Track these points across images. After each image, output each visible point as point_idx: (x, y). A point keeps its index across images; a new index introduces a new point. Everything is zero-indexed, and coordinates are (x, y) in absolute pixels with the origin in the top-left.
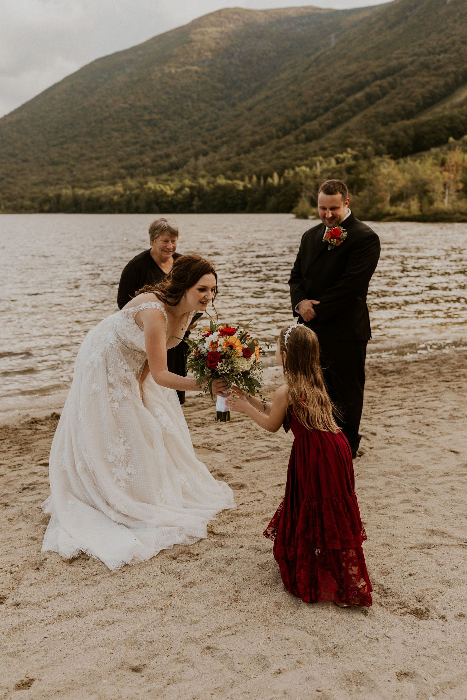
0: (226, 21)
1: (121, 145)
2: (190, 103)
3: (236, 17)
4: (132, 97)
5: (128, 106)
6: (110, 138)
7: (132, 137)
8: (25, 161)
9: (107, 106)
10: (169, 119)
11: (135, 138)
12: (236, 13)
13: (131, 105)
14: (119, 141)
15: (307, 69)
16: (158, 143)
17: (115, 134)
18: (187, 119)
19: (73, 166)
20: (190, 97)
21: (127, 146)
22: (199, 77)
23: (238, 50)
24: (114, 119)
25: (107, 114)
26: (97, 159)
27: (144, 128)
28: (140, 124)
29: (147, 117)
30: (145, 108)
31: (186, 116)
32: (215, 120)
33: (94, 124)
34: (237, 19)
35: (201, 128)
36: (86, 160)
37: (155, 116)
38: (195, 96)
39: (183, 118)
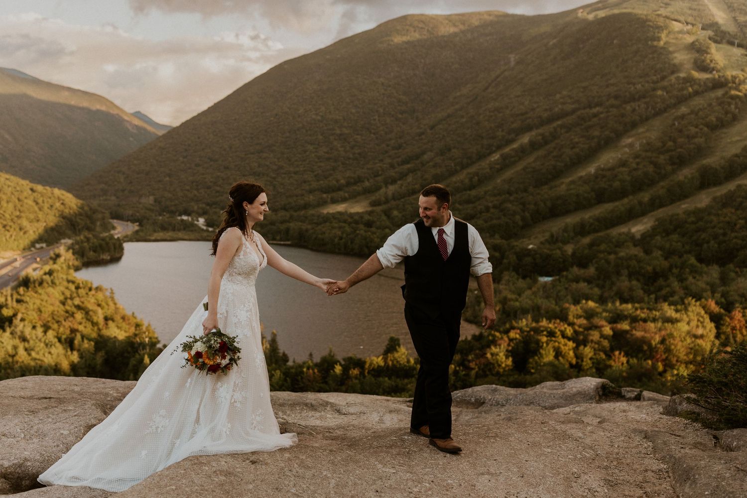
0: (412, 29)
1: (316, 160)
2: (376, 117)
3: (421, 25)
4: (323, 109)
5: (319, 118)
6: (305, 151)
7: (325, 152)
8: (227, 168)
9: (299, 116)
10: (358, 135)
11: (327, 153)
12: (422, 22)
13: (322, 116)
14: (313, 155)
15: (487, 88)
16: (349, 158)
17: (310, 147)
18: (374, 134)
19: (274, 178)
20: (377, 111)
21: (321, 162)
22: (386, 90)
23: (423, 61)
24: (307, 131)
25: (301, 125)
26: (295, 173)
27: (335, 143)
28: (332, 138)
29: (338, 132)
30: (336, 121)
31: (373, 131)
32: (400, 138)
33: (288, 134)
34: (422, 28)
35: (388, 146)
36: (285, 174)
37: (346, 131)
38: (381, 110)
39: (371, 132)
